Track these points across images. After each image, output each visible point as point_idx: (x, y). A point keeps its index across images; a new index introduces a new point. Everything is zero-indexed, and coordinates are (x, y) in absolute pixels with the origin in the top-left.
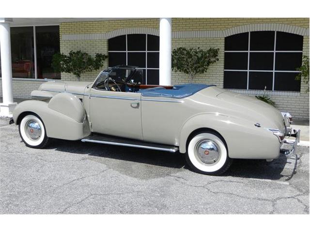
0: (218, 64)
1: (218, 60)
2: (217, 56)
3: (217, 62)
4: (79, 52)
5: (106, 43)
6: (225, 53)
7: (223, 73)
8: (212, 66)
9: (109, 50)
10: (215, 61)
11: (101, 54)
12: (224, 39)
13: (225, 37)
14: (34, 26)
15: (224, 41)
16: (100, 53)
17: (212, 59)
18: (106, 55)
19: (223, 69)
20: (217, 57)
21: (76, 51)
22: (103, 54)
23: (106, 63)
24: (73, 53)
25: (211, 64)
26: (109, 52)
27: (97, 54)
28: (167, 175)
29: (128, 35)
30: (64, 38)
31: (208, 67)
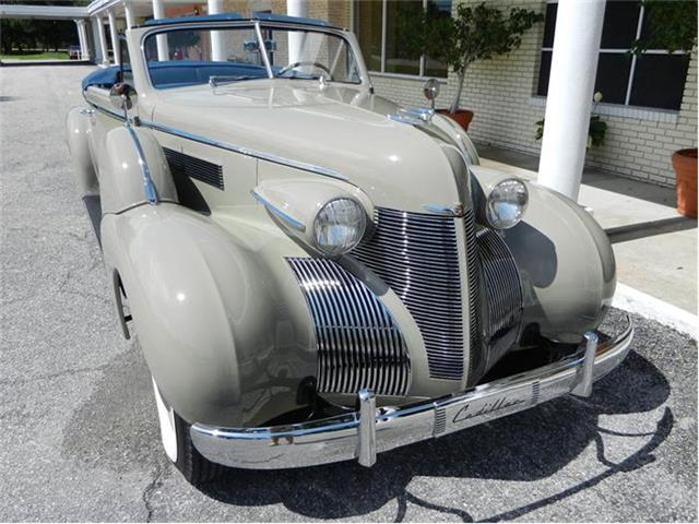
11: (525, 10)
21: (473, 8)
22: (529, 12)
23: (536, 35)
24: (469, 9)
26: (550, 5)
27: (514, 10)
28: (156, 487)
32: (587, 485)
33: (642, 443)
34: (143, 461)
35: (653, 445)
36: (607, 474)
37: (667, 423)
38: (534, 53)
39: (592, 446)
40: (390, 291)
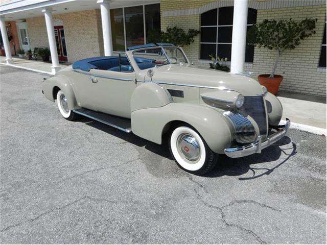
0: (315, 38)
1: (315, 32)
2: (314, 27)
3: (313, 35)
4: (175, 28)
5: (198, 18)
6: (326, 24)
7: (320, 49)
8: (306, 41)
9: (202, 25)
10: (311, 34)
11: (193, 30)
14: (143, 5)
16: (192, 28)
17: (307, 32)
18: (198, 30)
19: (320, 44)
20: (314, 30)
21: (172, 27)
22: (195, 30)
23: (198, 38)
24: (170, 29)
25: (306, 38)
26: (202, 28)
27: (190, 29)
28: (191, 179)
29: (219, 8)
30: (164, 14)
31: (301, 41)
32: (287, 159)
33: (292, 150)
34: (180, 174)
35: (295, 150)
36: (290, 156)
37: (294, 145)
38: (198, 44)
39: (282, 152)
40: (248, 116)
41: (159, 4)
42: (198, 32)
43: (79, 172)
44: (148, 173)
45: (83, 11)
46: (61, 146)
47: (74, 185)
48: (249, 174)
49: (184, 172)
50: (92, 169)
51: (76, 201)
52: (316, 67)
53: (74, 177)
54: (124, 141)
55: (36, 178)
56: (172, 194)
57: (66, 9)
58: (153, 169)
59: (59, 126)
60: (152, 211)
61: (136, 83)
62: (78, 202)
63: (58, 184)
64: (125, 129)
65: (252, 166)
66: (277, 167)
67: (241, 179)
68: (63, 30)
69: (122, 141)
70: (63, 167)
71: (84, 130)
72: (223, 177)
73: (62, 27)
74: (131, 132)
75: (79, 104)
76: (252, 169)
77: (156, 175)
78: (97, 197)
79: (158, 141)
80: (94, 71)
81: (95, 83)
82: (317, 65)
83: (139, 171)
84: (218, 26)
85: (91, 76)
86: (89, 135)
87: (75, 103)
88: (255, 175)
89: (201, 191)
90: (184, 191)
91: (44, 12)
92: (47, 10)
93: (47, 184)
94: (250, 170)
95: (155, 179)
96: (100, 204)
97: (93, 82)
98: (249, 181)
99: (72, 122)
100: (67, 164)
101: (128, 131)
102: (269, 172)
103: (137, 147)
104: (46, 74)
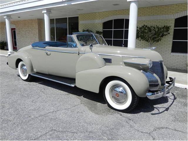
0: (169, 37)
1: (169, 33)
2: (169, 31)
3: (168, 35)
5: (102, 25)
6: (175, 29)
7: (172, 43)
8: (164, 38)
10: (167, 35)
12: (174, 20)
13: (175, 18)
14: (68, 17)
15: (174, 21)
16: (98, 31)
17: (165, 33)
18: (102, 32)
19: (172, 40)
20: (168, 32)
21: (86, 30)
22: (100, 31)
25: (164, 36)
26: (103, 30)
27: (97, 31)
28: (121, 115)
29: (114, 20)
30: (81, 23)
31: (162, 38)
32: (173, 102)
33: (173, 96)
35: (175, 96)
36: (174, 100)
37: (173, 94)
39: (168, 98)
40: (154, 74)
41: (78, 17)
42: (102, 33)
43: (42, 113)
44: (91, 112)
45: (29, 20)
46: (25, 97)
47: (41, 122)
48: (156, 111)
49: (115, 111)
50: (52, 111)
51: (46, 133)
52: (170, 53)
53: (39, 116)
54: (68, 93)
55: (11, 118)
56: (113, 125)
57: (19, 17)
58: (93, 109)
59: (20, 85)
60: (104, 138)
61: (79, 54)
62: (48, 134)
63: (29, 122)
64: (71, 84)
65: (155, 106)
66: (170, 106)
67: (152, 114)
68: (15, 31)
69: (67, 93)
70: (30, 110)
71: (38, 87)
72: (141, 113)
73: (15, 29)
74: (75, 87)
75: (35, 70)
76: (156, 108)
77: (97, 114)
78: (61, 130)
79: (97, 91)
80: (48, 48)
81: (49, 55)
82: (171, 51)
83: (84, 111)
84: (113, 30)
85: (46, 51)
86: (43, 90)
87: (32, 69)
88: (160, 112)
89: (131, 123)
90: (120, 123)
91: (6, 18)
92: (7, 17)
93: (20, 122)
94: (155, 109)
95: (97, 116)
96: (64, 135)
97: (47, 55)
98: (158, 115)
99: (29, 83)
100: (32, 108)
101: (73, 86)
102: (167, 109)
103: (78, 96)
104: (4, 56)
